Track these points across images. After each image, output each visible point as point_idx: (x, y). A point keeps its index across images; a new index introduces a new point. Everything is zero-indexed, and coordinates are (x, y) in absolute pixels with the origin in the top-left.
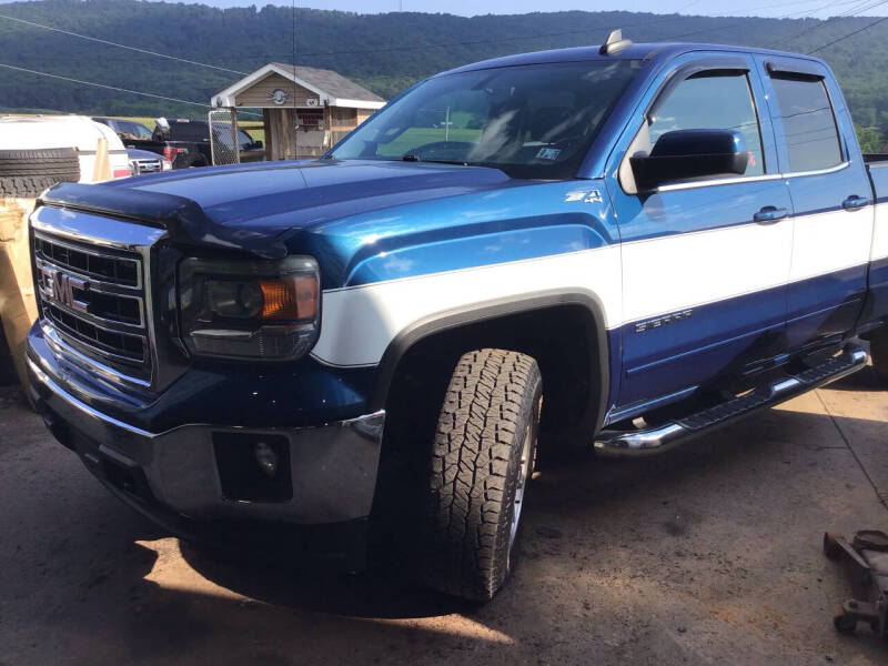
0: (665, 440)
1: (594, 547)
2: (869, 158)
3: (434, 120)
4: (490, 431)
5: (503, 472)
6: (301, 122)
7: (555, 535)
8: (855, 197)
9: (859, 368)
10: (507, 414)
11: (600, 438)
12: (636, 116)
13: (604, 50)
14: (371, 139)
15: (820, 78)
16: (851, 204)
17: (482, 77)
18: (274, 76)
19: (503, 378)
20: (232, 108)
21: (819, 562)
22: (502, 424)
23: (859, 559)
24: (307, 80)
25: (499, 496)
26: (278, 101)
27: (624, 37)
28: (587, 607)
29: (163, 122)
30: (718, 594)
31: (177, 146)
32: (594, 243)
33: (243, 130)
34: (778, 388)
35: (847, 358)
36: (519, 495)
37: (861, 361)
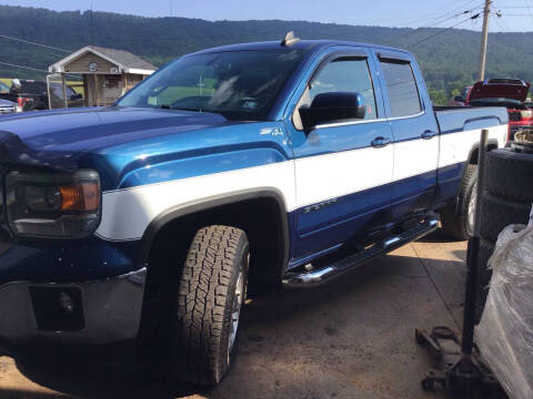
0: (323, 277)
1: (282, 345)
2: (436, 109)
3: (192, 82)
4: (215, 277)
5: (223, 303)
6: (107, 82)
7: (260, 339)
8: (429, 131)
9: (435, 229)
10: (225, 267)
11: (286, 278)
12: (302, 83)
13: (283, 44)
14: (144, 94)
15: (409, 62)
16: (426, 135)
17: (212, 58)
18: (89, 54)
19: (224, 244)
20: (62, 74)
21: (413, 347)
22: (222, 273)
23: (434, 345)
24: (110, 57)
25: (221, 319)
26: (92, 69)
27: (296, 36)
28: (277, 384)
29: (17, 82)
30: (355, 370)
31: (26, 97)
32: (278, 159)
33: (70, 87)
34: (388, 243)
35: (427, 224)
36: (235, 316)
37: (435, 225)
